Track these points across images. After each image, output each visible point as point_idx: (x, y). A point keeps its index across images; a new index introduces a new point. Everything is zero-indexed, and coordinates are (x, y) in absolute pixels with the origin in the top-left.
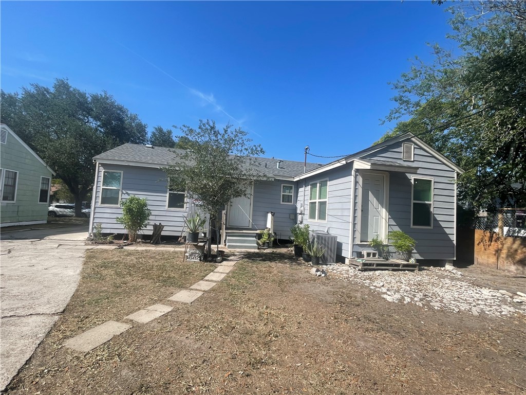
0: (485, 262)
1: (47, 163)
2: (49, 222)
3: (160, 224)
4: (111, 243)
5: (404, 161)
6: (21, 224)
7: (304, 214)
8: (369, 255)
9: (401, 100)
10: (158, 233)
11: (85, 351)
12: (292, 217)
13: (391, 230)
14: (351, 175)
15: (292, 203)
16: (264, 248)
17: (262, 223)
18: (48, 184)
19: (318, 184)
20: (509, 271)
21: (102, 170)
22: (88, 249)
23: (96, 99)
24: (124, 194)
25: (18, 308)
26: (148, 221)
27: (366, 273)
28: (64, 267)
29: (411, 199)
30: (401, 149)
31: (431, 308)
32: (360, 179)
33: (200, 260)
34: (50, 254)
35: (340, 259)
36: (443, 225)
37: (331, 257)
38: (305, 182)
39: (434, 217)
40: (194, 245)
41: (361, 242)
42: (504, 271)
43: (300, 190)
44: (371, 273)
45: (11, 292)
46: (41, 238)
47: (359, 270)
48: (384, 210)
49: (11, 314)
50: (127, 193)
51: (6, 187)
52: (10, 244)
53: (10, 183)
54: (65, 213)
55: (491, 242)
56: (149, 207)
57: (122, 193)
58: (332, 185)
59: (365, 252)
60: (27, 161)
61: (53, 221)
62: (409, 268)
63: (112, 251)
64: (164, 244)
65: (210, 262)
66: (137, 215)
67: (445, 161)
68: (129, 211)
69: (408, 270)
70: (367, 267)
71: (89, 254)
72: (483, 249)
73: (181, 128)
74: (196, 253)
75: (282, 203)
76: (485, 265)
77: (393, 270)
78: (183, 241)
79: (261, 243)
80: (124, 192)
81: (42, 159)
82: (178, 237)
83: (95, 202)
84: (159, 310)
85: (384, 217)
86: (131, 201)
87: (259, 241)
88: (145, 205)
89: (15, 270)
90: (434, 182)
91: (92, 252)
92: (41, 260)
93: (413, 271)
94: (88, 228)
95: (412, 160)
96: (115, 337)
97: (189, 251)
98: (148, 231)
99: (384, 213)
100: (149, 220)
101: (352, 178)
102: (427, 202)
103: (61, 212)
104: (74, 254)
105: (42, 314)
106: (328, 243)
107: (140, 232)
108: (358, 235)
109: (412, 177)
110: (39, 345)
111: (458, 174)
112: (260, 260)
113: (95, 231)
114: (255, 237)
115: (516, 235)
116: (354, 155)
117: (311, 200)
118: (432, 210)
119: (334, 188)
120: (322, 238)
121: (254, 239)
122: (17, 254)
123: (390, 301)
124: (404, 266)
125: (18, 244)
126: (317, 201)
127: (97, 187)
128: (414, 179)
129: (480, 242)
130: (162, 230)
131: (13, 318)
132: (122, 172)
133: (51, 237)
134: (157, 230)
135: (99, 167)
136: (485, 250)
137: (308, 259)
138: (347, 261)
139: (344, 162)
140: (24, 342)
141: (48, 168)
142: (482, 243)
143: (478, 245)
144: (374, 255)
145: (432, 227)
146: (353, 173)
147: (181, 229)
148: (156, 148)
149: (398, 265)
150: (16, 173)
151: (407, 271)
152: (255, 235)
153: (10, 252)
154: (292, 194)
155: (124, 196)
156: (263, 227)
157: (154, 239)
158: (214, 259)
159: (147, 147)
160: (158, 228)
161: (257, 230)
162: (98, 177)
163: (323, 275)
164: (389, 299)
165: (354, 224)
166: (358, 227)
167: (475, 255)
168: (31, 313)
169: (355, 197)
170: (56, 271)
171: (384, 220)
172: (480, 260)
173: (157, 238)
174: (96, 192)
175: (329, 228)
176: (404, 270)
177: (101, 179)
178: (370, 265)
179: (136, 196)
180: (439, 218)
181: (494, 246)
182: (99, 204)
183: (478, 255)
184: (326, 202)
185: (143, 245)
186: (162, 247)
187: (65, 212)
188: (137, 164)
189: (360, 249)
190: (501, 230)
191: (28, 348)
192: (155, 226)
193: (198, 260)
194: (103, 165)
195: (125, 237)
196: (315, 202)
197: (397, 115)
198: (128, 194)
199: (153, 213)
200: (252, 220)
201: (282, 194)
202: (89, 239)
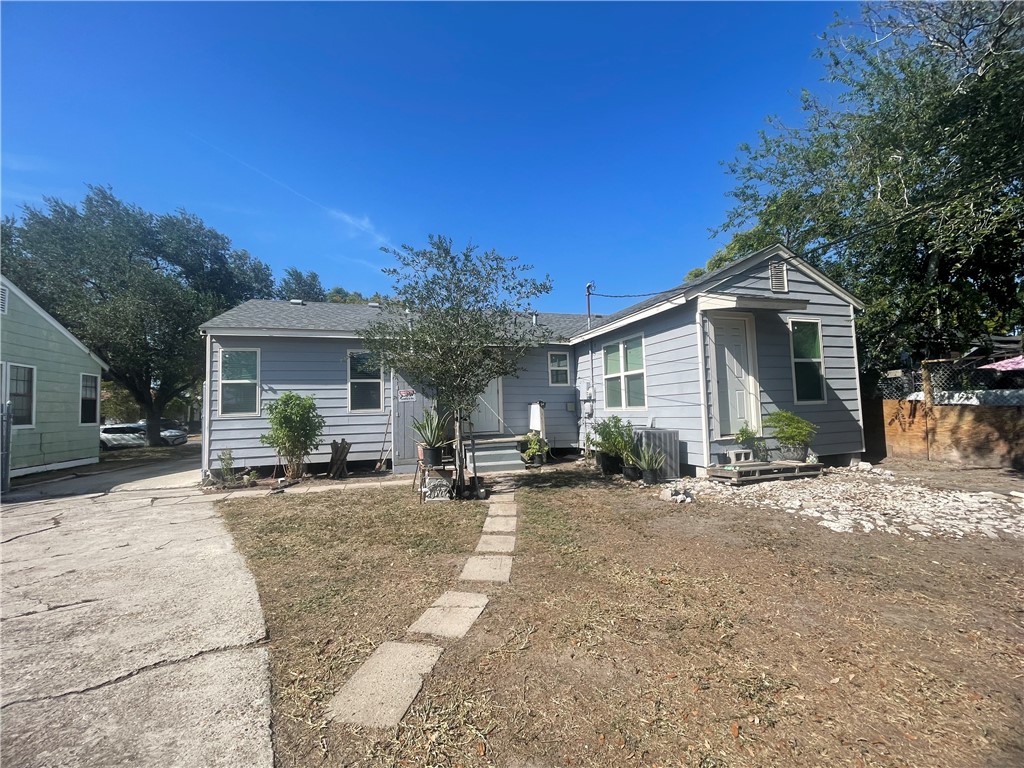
0: (906, 451)
1: (89, 347)
2: (102, 460)
3: (343, 440)
4: (253, 485)
5: (774, 292)
6: (50, 467)
7: (594, 401)
8: (738, 457)
9: (744, 193)
10: (342, 458)
11: (390, 725)
12: (571, 407)
13: (766, 413)
14: (694, 322)
15: (569, 384)
16: (535, 465)
17: (521, 423)
18: (96, 388)
19: (621, 347)
20: (950, 462)
21: (219, 350)
22: (219, 501)
23: (169, 224)
24: (266, 391)
25: (159, 642)
26: (320, 438)
27: (747, 489)
28: (192, 542)
29: (790, 357)
30: (768, 273)
31: (915, 535)
32: (710, 328)
33: (451, 498)
34: (145, 518)
35: (688, 471)
36: (842, 395)
37: (671, 467)
38: (592, 345)
39: (827, 384)
40: (437, 470)
41: (722, 436)
42: (942, 462)
43: (581, 359)
44: (756, 487)
45: (115, 606)
46: (106, 490)
47: (732, 485)
48: (751, 378)
49: (153, 659)
50: (271, 389)
51: (13, 397)
52: (50, 508)
53: (22, 389)
54: (123, 442)
55: (914, 417)
56: (319, 412)
57: (263, 390)
58: (649, 344)
59: (732, 454)
60: (51, 345)
61: (108, 457)
62: (810, 472)
63: (267, 498)
64: (352, 476)
65: (468, 498)
66: (299, 427)
67: (834, 290)
68: (285, 421)
69: (808, 476)
70: (745, 478)
71: (226, 509)
72: (900, 430)
73: (395, 252)
74: (441, 486)
75: (551, 385)
76: (906, 457)
77: (786, 479)
78: (384, 468)
79: (526, 458)
80: (266, 387)
81: (80, 339)
82: (374, 462)
83: (211, 412)
84: (463, 605)
85: (752, 390)
86: (287, 402)
87: (524, 455)
88: (313, 407)
89: (93, 558)
90: (823, 325)
91: (229, 505)
92: (137, 531)
93: (815, 476)
94: (201, 462)
95: (786, 290)
96: (425, 679)
97: (430, 483)
98: (321, 455)
99: (751, 383)
100: (322, 435)
101: (698, 328)
102: (814, 360)
103: (115, 440)
104: (196, 512)
105: (225, 649)
106: (665, 444)
107: (307, 460)
108: (716, 425)
109: (789, 320)
110: (271, 726)
111: (856, 311)
112: (551, 487)
113: (217, 465)
114: (516, 448)
115: (946, 402)
116: (697, 287)
117: (606, 374)
118: (823, 371)
119: (658, 348)
120: (654, 435)
121: (515, 451)
122: (75, 525)
123: (838, 530)
124: (802, 469)
125: (67, 506)
126: (622, 374)
127: (211, 382)
128: (793, 322)
129: (893, 420)
130: (348, 452)
131: (164, 669)
132: (258, 350)
133: (126, 486)
134: (339, 454)
135: (212, 343)
136: (904, 430)
137: (636, 474)
138: (700, 472)
139: (682, 301)
140: (231, 727)
141: (93, 356)
142: (897, 421)
143: (890, 424)
144: (747, 456)
145: (825, 402)
146: (698, 317)
147: (379, 447)
148: (309, 304)
149: (792, 469)
150: (32, 369)
151: (806, 479)
152: (516, 444)
153: (57, 523)
154: (568, 368)
155: (266, 396)
156: (524, 430)
157: (334, 469)
158: (475, 493)
159: (292, 303)
160: (340, 449)
161: (514, 436)
162: (212, 362)
163: (689, 500)
164: (836, 527)
165: (709, 407)
166: (715, 410)
167: (887, 443)
168: (200, 650)
169: (706, 358)
170: (182, 549)
171: (753, 397)
172: (897, 449)
173: (342, 466)
174: (211, 392)
175: (654, 420)
176: (802, 477)
177: (219, 366)
178: (747, 473)
179: (294, 393)
180: (834, 384)
181: (920, 425)
182: (219, 414)
183: (892, 441)
184: (642, 374)
185: (317, 481)
186: (354, 483)
187: (124, 439)
188: (286, 332)
189: (723, 450)
190: (929, 395)
191: (253, 742)
192: (334, 445)
193: (446, 498)
194: (221, 340)
195: (280, 471)
196: (619, 378)
197: (740, 219)
198: (274, 391)
199: (328, 421)
200: (504, 419)
201: (551, 368)
202: (206, 482)
